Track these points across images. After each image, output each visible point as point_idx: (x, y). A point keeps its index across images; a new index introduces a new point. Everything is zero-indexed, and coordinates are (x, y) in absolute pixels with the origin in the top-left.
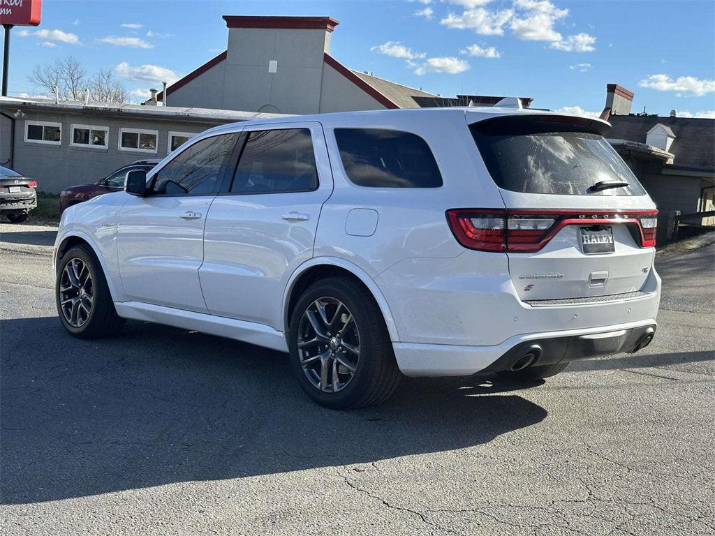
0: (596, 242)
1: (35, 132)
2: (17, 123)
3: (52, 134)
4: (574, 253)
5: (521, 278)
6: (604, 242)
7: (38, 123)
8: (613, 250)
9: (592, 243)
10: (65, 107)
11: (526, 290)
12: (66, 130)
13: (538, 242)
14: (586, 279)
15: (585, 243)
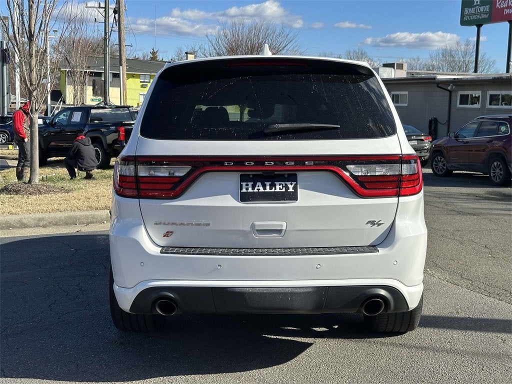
0: (262, 190)
1: (464, 99)
2: (453, 94)
3: (475, 100)
4: (229, 201)
5: (156, 224)
6: (278, 190)
7: (466, 93)
8: (296, 199)
9: (256, 190)
10: (480, 79)
11: (164, 236)
12: (484, 96)
13: (173, 189)
14: (247, 228)
15: (244, 190)
